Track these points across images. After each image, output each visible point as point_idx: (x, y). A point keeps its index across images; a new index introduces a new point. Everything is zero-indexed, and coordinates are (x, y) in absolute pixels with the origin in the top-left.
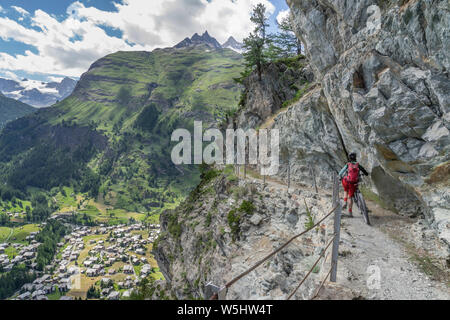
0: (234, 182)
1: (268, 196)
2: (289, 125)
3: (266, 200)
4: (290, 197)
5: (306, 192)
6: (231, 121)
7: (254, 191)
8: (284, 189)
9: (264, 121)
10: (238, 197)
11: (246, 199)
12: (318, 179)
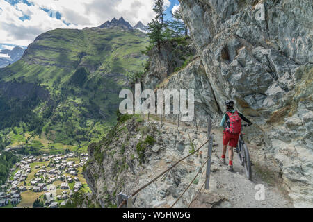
0: (141, 123)
1: (164, 133)
2: (179, 84)
3: (163, 135)
4: (179, 133)
5: (190, 129)
6: (139, 80)
7: (155, 129)
8: (175, 127)
9: (162, 81)
10: (144, 133)
11: (149, 135)
12: (198, 121)
